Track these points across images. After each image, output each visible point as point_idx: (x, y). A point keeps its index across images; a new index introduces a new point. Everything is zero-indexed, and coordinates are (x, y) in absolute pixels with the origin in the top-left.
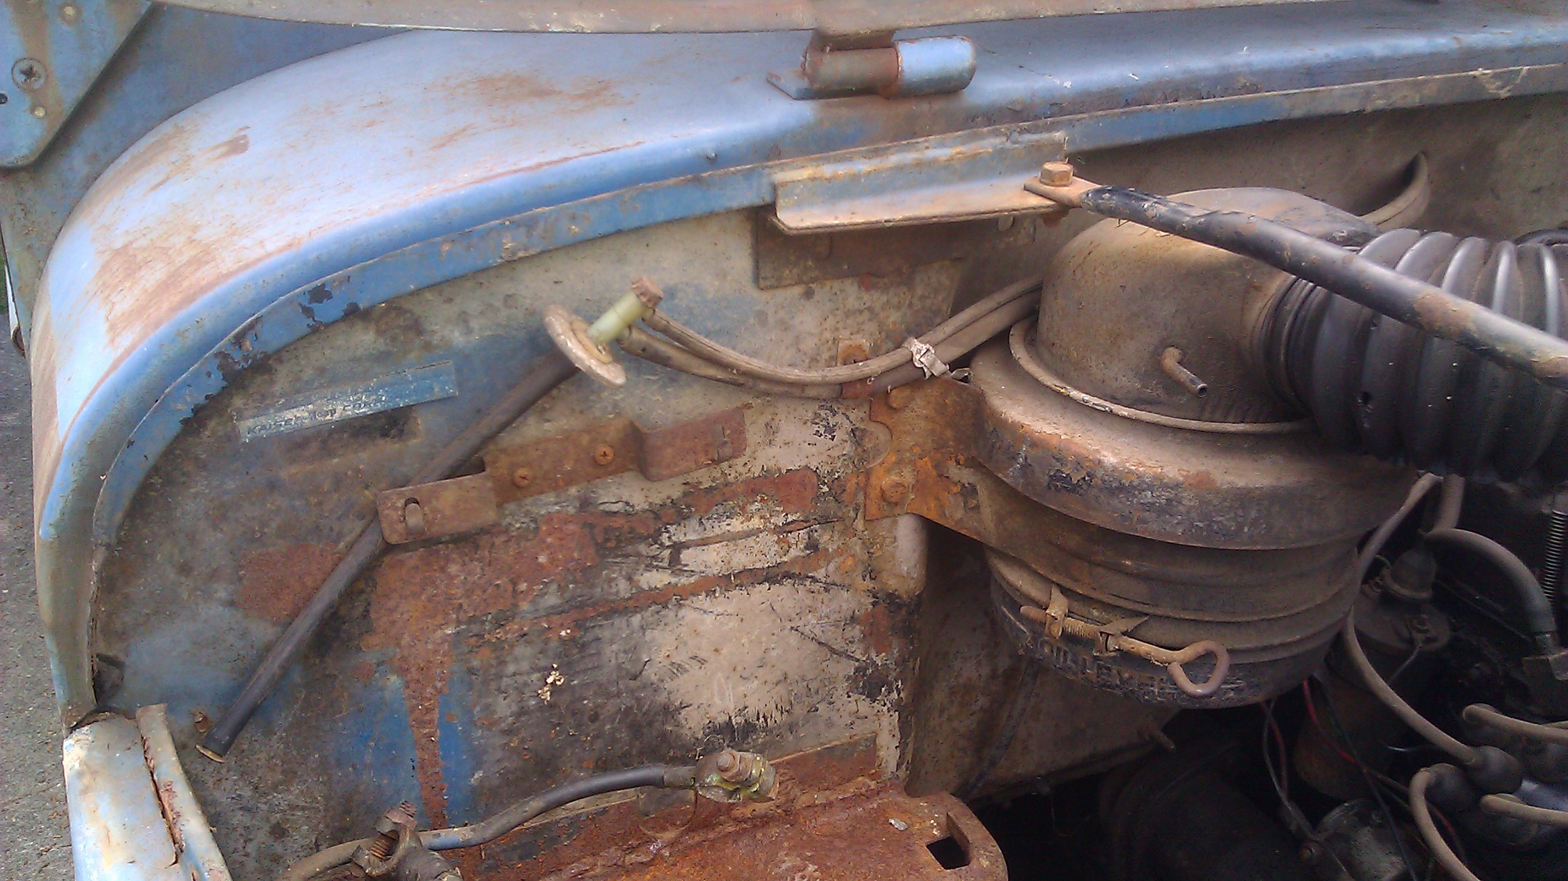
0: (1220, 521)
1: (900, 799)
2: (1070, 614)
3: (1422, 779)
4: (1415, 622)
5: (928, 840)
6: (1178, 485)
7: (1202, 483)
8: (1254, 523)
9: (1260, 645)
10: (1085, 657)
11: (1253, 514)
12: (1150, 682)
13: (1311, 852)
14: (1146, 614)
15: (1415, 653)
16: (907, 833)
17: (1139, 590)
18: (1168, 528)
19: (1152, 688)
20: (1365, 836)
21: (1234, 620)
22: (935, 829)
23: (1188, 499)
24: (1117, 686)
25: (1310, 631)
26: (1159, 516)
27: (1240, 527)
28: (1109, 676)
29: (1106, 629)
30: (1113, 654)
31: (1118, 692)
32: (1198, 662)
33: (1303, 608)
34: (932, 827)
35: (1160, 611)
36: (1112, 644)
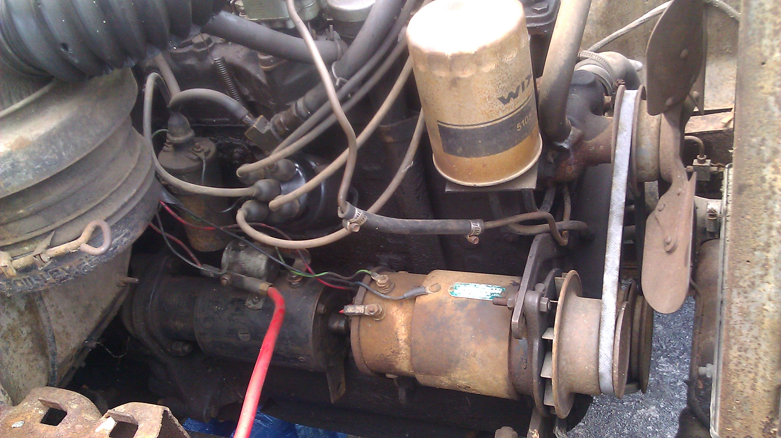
0: (48, 158)
1: (11, 412)
2: (14, 258)
3: (240, 216)
4: (195, 149)
5: (39, 419)
6: (10, 154)
7: (22, 144)
8: (66, 148)
9: (119, 206)
10: (41, 274)
11: (61, 144)
12: (81, 262)
13: (225, 279)
14: (52, 231)
15: (204, 163)
16: (26, 424)
17: (38, 221)
18: (23, 179)
19: (85, 264)
20: (243, 256)
21: (97, 203)
22: (39, 411)
23: (22, 158)
24: (67, 276)
25: (139, 184)
26: (14, 177)
27: (60, 154)
28: (59, 274)
29: (36, 252)
30: (49, 262)
31: (70, 278)
32: (95, 236)
33: (127, 174)
34: (37, 411)
35: (58, 224)
36: (45, 258)
